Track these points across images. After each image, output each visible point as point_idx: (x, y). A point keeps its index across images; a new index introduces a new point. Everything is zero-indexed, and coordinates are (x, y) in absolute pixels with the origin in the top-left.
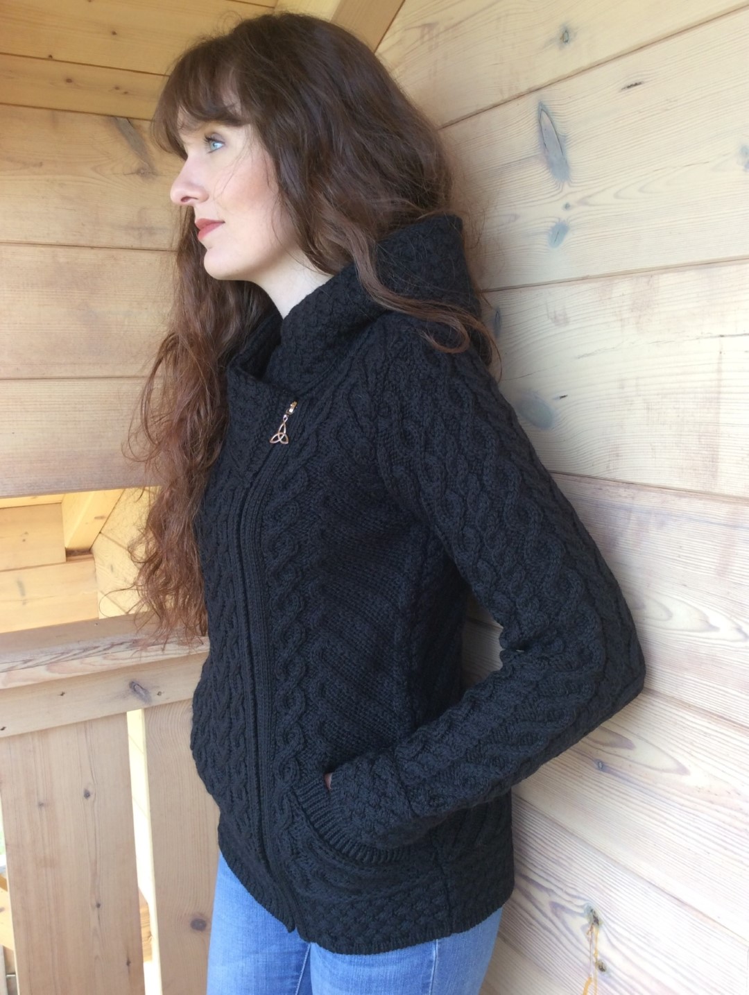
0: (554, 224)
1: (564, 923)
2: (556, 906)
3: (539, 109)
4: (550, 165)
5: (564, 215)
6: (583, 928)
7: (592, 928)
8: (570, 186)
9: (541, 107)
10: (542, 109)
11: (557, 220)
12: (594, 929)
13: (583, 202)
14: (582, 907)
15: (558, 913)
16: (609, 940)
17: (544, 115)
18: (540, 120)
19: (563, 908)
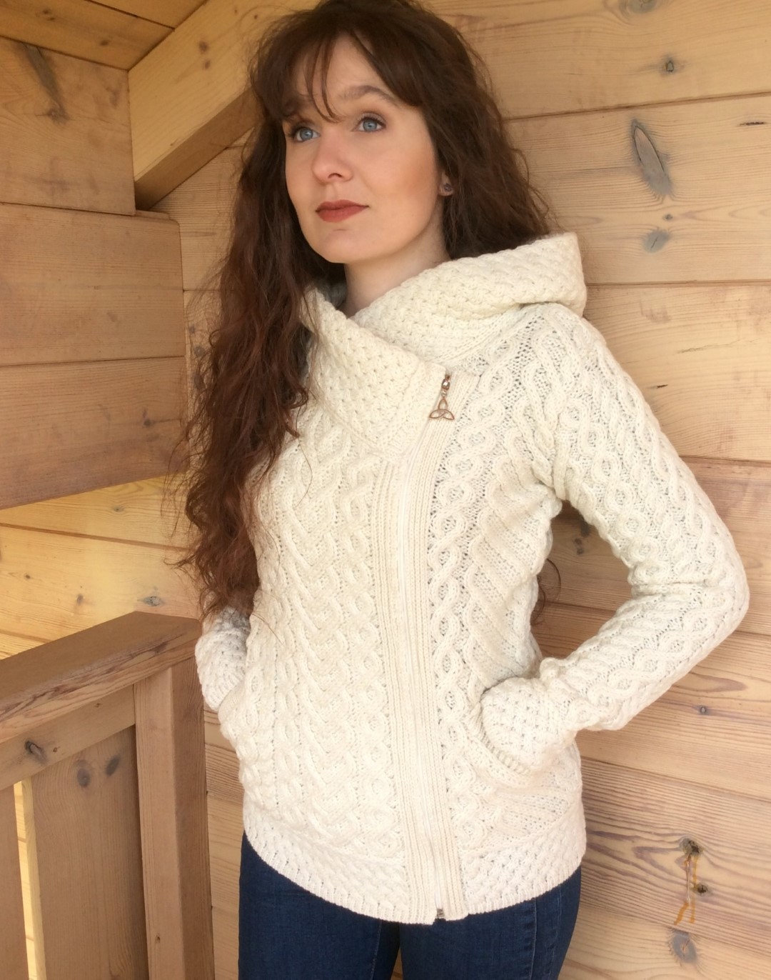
0: (652, 231)
1: (653, 863)
2: (641, 852)
3: (632, 126)
4: (647, 178)
5: (665, 225)
6: (678, 861)
7: (689, 857)
8: (673, 200)
9: (635, 124)
10: (636, 126)
11: (656, 229)
12: (693, 858)
13: (690, 215)
14: (676, 842)
15: (645, 856)
16: (712, 863)
17: (640, 133)
18: (633, 136)
19: (651, 849)
